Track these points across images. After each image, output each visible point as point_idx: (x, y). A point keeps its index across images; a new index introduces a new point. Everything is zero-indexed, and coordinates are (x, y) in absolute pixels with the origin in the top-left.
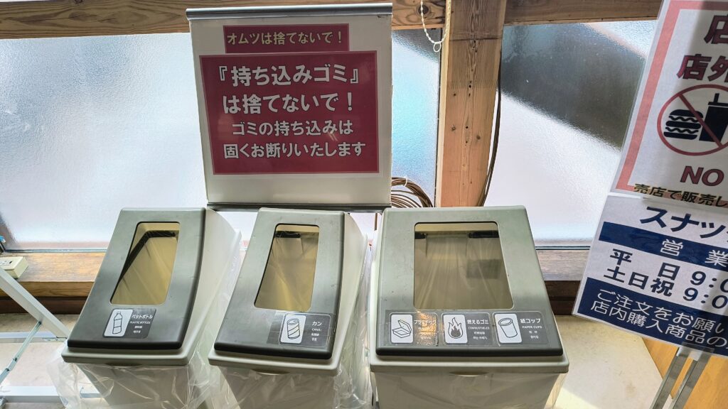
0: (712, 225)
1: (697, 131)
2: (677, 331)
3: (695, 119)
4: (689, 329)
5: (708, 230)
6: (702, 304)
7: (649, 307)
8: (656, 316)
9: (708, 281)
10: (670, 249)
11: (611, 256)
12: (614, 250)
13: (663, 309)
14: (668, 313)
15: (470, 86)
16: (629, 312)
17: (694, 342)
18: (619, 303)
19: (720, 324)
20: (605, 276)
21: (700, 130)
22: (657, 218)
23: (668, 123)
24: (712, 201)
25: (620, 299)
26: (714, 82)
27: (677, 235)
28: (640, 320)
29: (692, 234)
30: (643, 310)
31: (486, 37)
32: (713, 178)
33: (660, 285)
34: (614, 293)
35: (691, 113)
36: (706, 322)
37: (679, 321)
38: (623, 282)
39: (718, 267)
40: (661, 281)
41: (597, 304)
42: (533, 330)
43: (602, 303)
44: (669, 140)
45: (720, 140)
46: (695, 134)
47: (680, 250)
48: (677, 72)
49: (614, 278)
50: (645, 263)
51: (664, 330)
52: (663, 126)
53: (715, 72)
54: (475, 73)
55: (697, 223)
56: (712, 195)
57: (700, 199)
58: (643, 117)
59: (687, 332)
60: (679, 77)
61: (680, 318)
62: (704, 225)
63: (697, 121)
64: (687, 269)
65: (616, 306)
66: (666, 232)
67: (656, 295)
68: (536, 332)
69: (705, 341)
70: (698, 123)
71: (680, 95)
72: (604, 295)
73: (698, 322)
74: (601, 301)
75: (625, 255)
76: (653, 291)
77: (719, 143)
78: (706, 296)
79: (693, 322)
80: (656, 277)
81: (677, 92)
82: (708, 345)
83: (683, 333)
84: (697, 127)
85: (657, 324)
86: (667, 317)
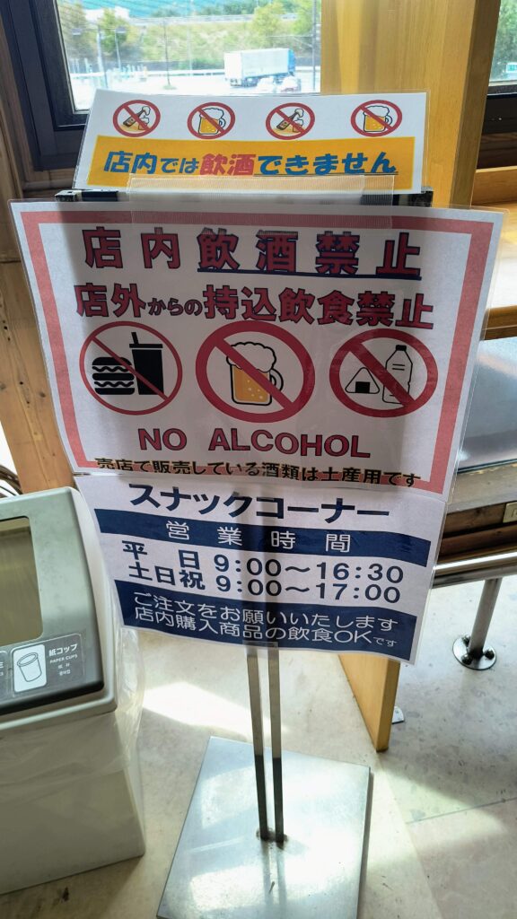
0: (205, 498)
1: (132, 383)
2: (231, 629)
3: (124, 368)
4: (241, 623)
5: (205, 505)
6: (239, 593)
7: (190, 605)
8: (202, 614)
9: (233, 565)
10: (178, 533)
11: (124, 550)
12: (123, 542)
13: (204, 605)
14: (213, 609)
15: (6, 328)
16: (174, 614)
17: (253, 639)
18: (160, 605)
19: (268, 613)
20: (131, 575)
21: (135, 380)
22: (146, 497)
23: (95, 376)
24: (189, 469)
25: (159, 601)
26: (122, 318)
27: (175, 514)
28: (189, 623)
29: (188, 510)
30: (186, 610)
31: (4, 260)
32: (175, 440)
33: (189, 578)
34: (149, 595)
35: (113, 360)
36: (254, 613)
37: (227, 618)
38: (151, 579)
39: (233, 546)
40: (187, 572)
41: (141, 611)
42: (63, 663)
43: (143, 608)
44: (104, 397)
45: (162, 391)
46: (131, 386)
47: (187, 532)
48: (76, 308)
49: (140, 576)
50: (161, 554)
51: (219, 630)
52: (91, 381)
53: (119, 305)
54: (5, 309)
55: (189, 497)
56: (184, 461)
57: (175, 468)
58: (62, 373)
59: (242, 629)
60: (82, 315)
61: (227, 613)
62: (197, 498)
63: (126, 370)
64: (207, 553)
65: (157, 610)
66: (163, 512)
67: (189, 590)
68: (68, 665)
69: (264, 635)
70: (129, 372)
71: (92, 338)
72: (142, 599)
73: (247, 613)
74: (142, 606)
75: (138, 547)
76: (186, 586)
77: (163, 396)
78: (239, 583)
79: (241, 615)
80: (180, 569)
81: (88, 335)
82: (269, 640)
83: (238, 630)
84: (130, 377)
85: (208, 624)
86: (214, 614)
